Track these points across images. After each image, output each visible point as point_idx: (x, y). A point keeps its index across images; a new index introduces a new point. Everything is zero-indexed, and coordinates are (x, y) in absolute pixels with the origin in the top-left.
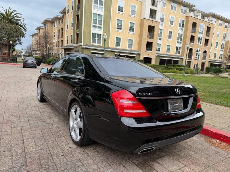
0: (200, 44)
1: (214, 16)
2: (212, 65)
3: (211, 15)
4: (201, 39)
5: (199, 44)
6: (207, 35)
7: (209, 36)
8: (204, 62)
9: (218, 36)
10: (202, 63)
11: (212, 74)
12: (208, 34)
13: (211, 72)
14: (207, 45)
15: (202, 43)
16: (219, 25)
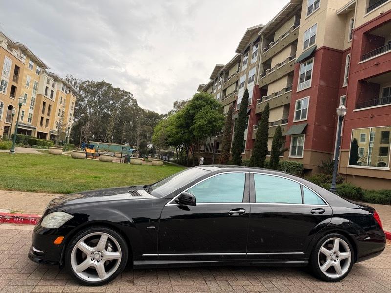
0: (4, 93)
1: (24, 50)
2: (19, 131)
3: (20, 48)
4: (6, 85)
5: (2, 92)
6: (14, 80)
7: (17, 82)
8: (9, 125)
9: (28, 85)
10: (6, 126)
11: (22, 147)
12: (15, 78)
13: (21, 144)
14: (14, 97)
15: (6, 91)
16: (30, 67)
